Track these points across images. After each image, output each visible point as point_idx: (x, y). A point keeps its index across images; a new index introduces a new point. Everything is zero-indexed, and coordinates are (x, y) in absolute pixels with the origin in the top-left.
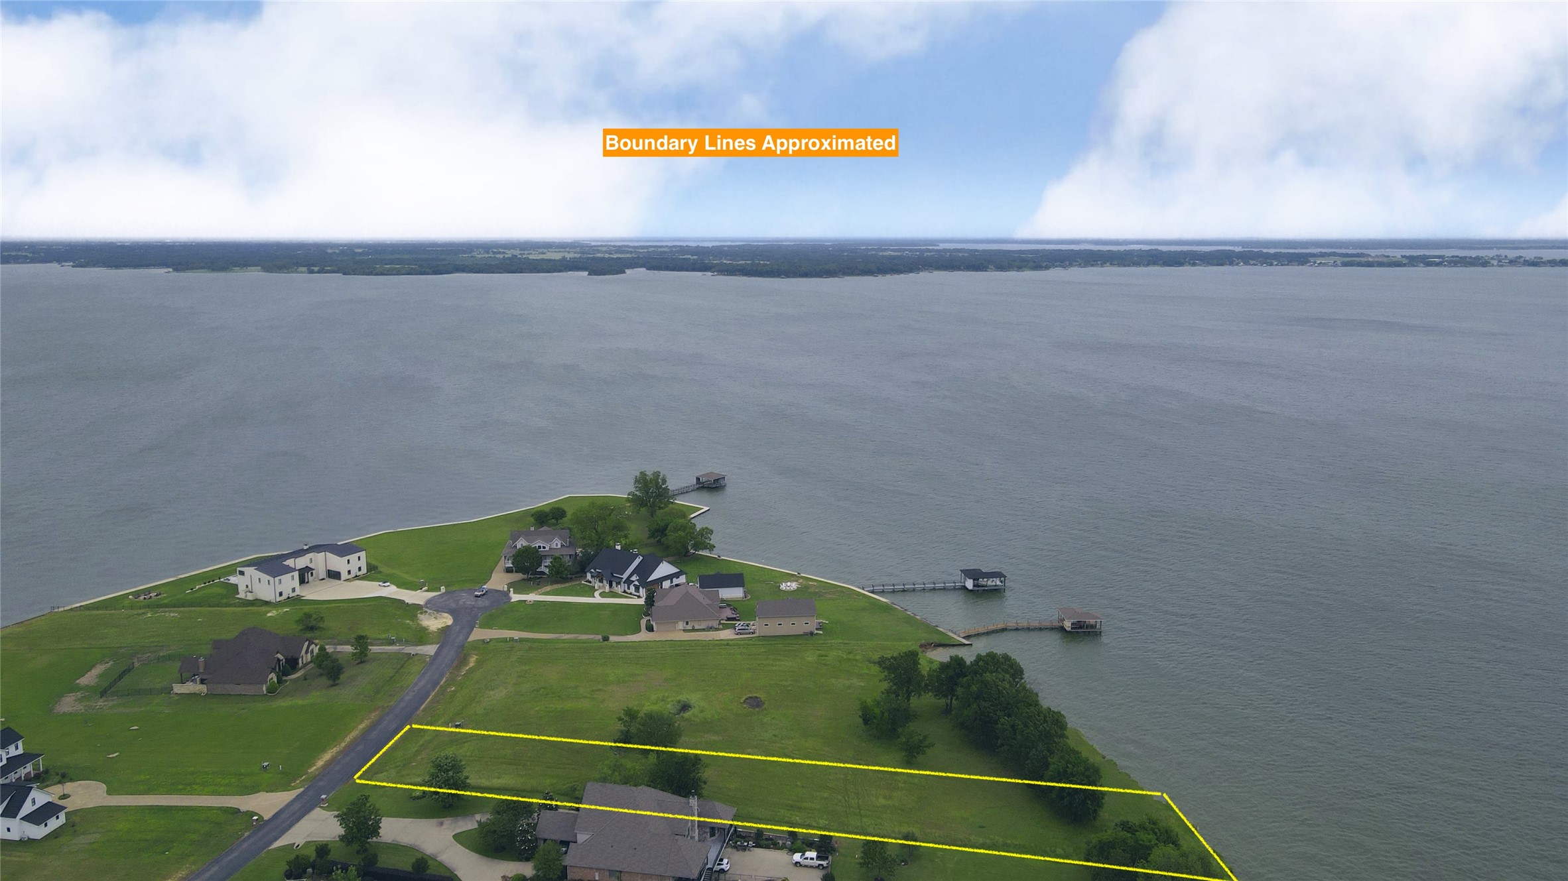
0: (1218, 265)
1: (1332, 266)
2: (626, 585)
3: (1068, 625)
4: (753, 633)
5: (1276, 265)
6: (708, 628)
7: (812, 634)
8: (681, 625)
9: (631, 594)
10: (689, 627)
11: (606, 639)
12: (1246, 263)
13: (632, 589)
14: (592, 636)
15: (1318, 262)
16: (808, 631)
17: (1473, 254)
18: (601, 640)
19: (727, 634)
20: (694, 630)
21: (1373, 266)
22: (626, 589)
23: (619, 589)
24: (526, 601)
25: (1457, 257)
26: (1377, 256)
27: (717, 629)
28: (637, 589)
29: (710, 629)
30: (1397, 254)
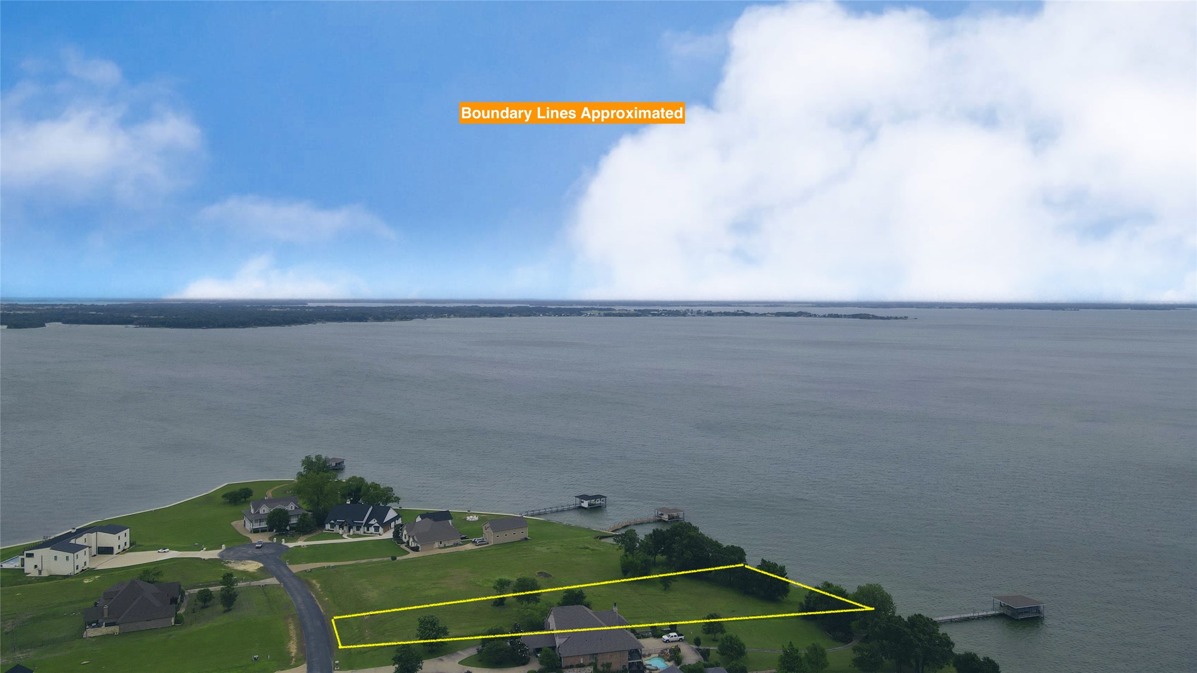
0: (526, 316)
1: (598, 316)
2: (366, 528)
3: (665, 517)
4: (488, 543)
5: (564, 316)
6: (454, 544)
7: (526, 539)
8: (437, 545)
9: (372, 533)
10: (442, 545)
11: (394, 558)
12: (544, 315)
13: (372, 530)
14: (381, 559)
15: (589, 314)
16: (524, 537)
17: (674, 309)
18: (391, 560)
19: (469, 547)
20: (445, 547)
21: (622, 316)
22: (366, 530)
23: (361, 532)
24: (300, 546)
25: (666, 310)
26: (619, 310)
27: (461, 545)
28: (377, 529)
29: (457, 545)
30: (632, 309)
